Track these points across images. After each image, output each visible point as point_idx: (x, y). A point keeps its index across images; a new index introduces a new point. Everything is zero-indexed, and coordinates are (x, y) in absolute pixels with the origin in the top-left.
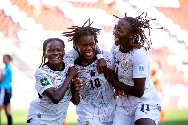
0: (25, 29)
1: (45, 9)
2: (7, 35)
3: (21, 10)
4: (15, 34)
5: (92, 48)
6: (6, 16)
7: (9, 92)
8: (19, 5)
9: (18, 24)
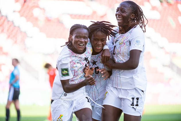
0: (31, 37)
1: (48, 20)
2: (16, 42)
3: (28, 21)
4: (23, 41)
5: (102, 43)
6: (15, 26)
7: (17, 90)
8: (26, 17)
9: (25, 33)
